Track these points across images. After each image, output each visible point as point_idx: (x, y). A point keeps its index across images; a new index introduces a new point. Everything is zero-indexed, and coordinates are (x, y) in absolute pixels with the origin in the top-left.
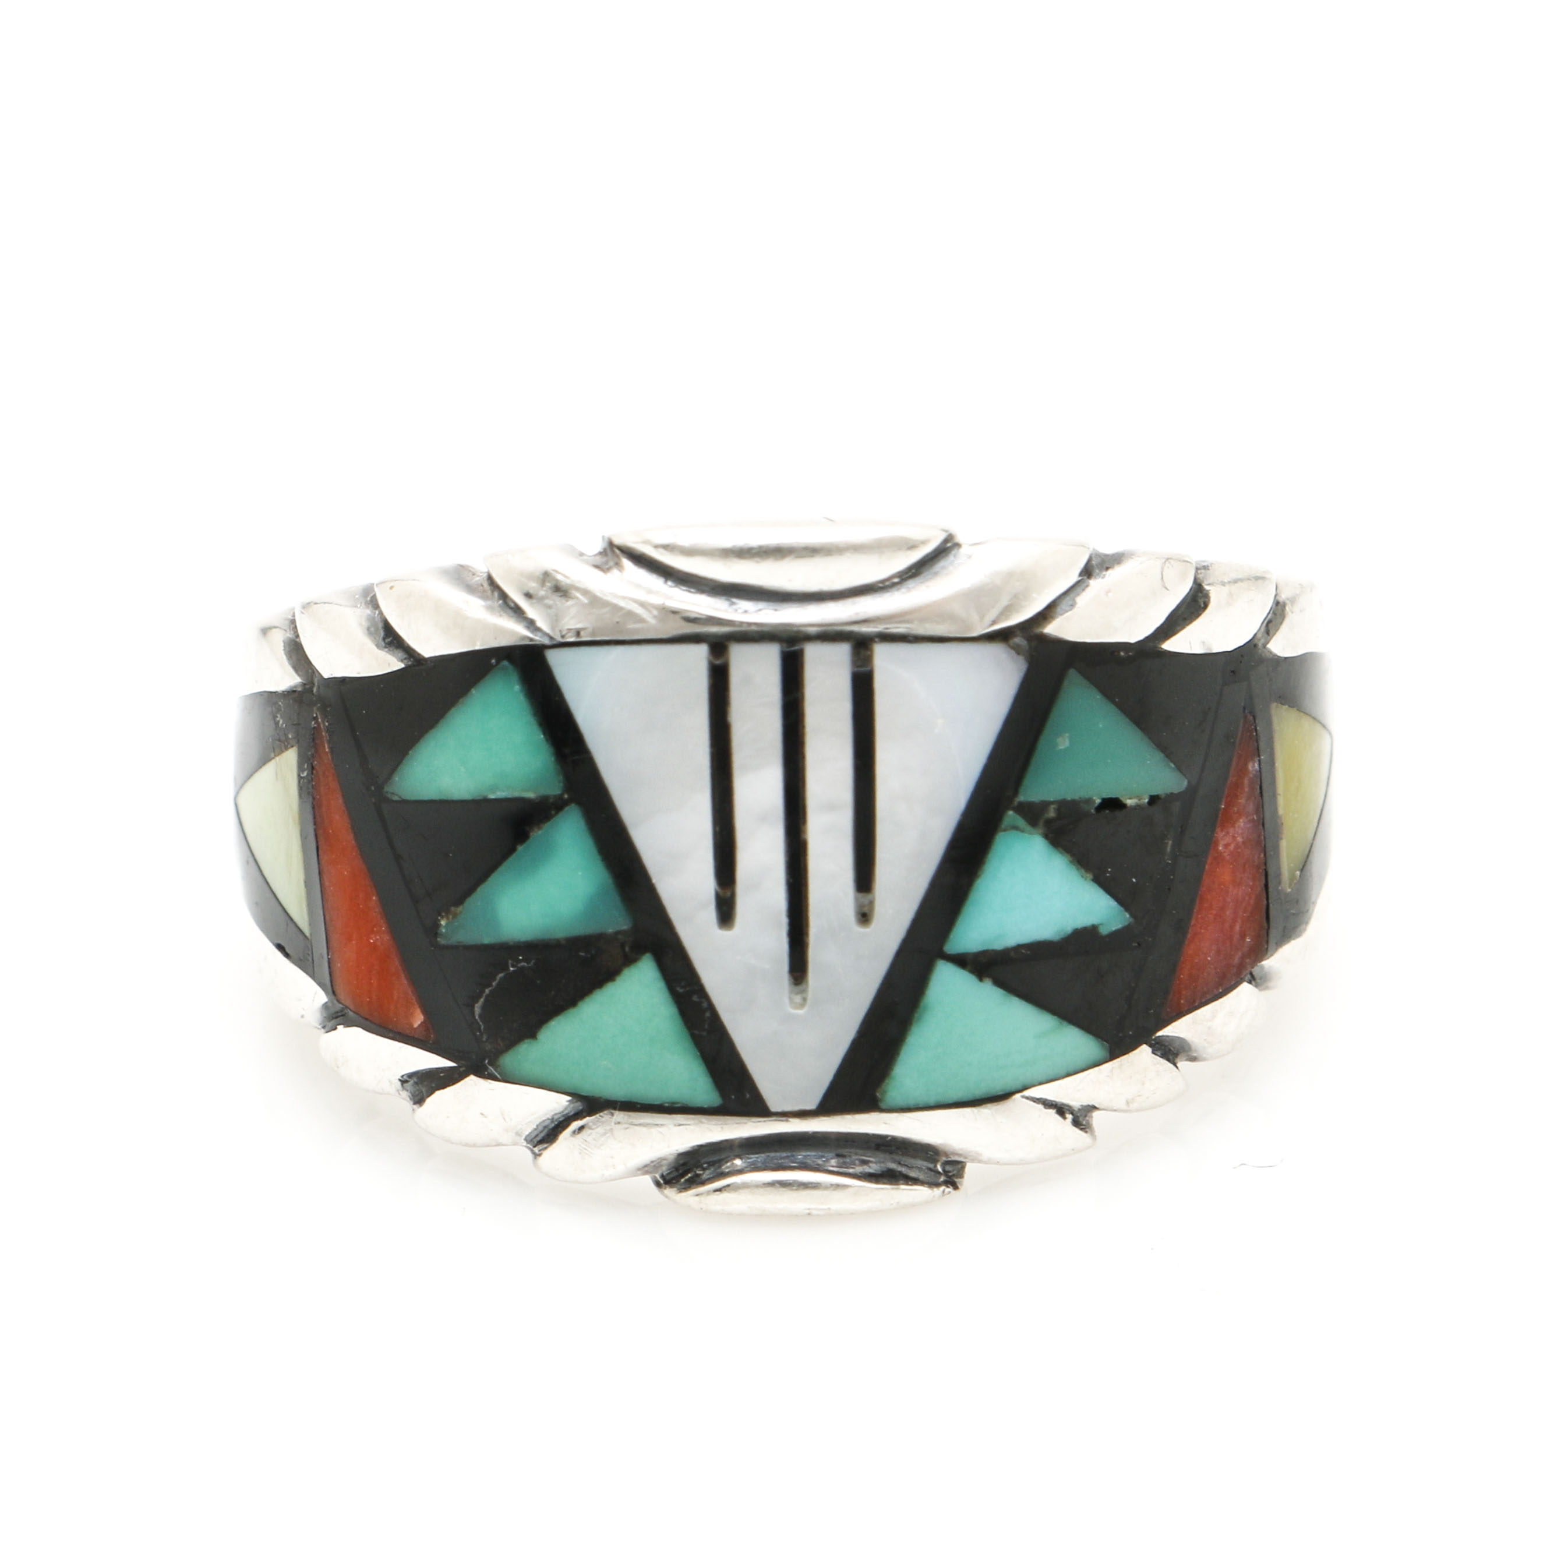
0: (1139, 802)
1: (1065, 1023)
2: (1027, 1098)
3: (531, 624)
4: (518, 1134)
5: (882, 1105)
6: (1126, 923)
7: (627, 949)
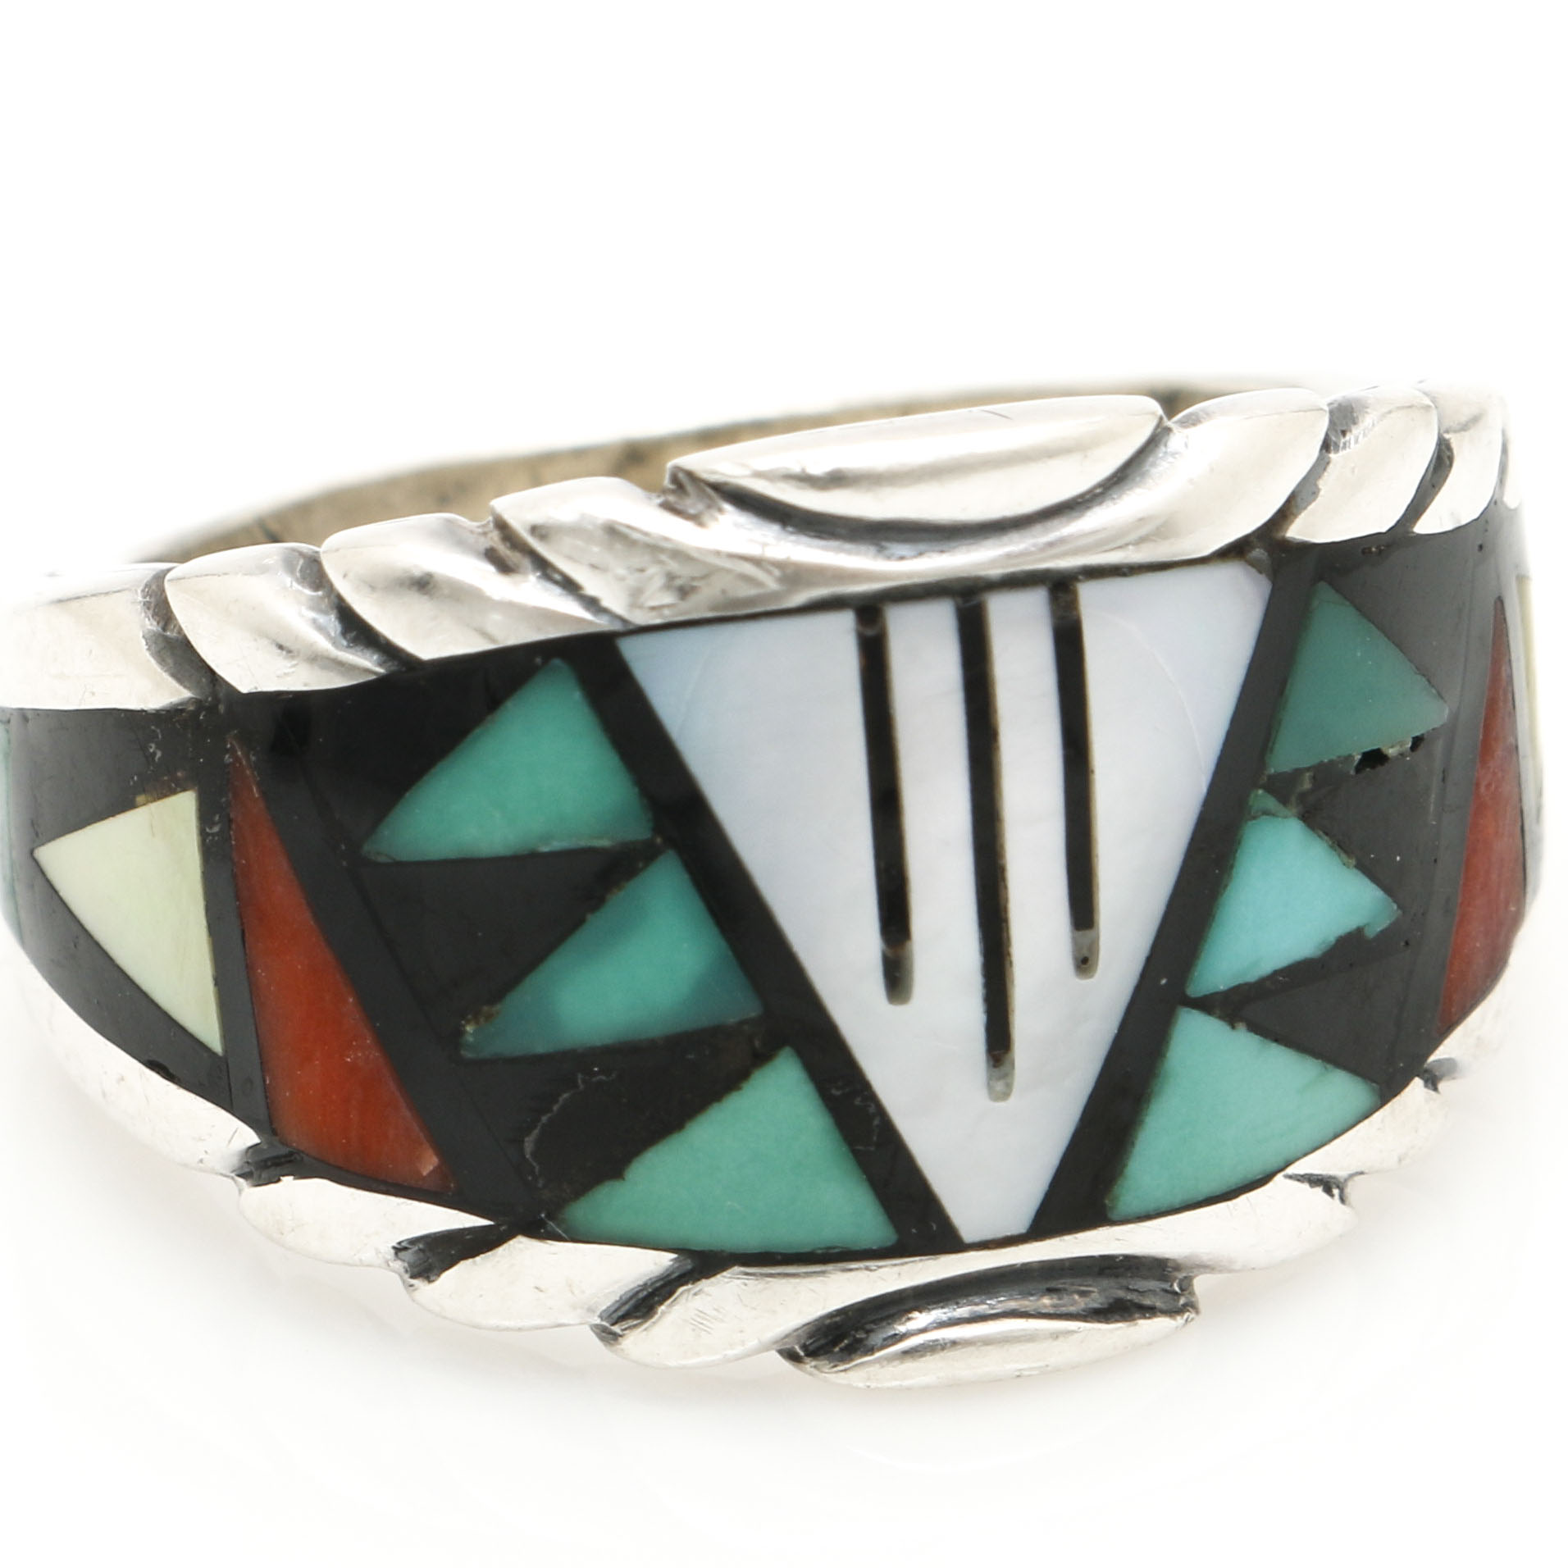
0: (1401, 749)
1: (1329, 1066)
2: (1290, 1177)
3: (592, 603)
4: (590, 1310)
5: (1114, 1216)
6: (1393, 919)
7: (757, 1043)
